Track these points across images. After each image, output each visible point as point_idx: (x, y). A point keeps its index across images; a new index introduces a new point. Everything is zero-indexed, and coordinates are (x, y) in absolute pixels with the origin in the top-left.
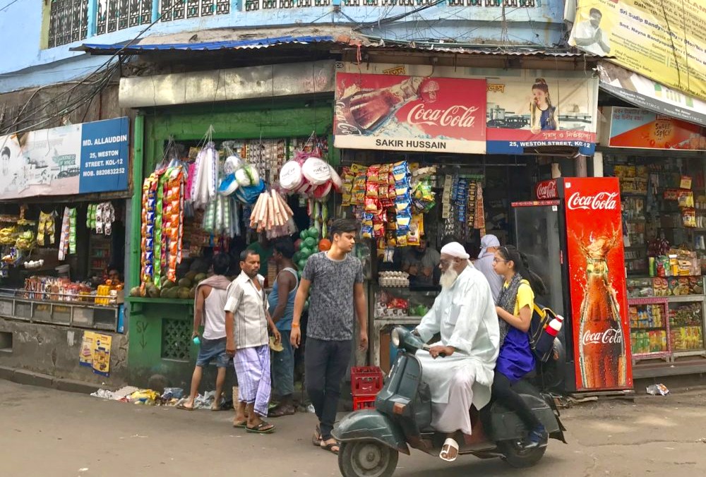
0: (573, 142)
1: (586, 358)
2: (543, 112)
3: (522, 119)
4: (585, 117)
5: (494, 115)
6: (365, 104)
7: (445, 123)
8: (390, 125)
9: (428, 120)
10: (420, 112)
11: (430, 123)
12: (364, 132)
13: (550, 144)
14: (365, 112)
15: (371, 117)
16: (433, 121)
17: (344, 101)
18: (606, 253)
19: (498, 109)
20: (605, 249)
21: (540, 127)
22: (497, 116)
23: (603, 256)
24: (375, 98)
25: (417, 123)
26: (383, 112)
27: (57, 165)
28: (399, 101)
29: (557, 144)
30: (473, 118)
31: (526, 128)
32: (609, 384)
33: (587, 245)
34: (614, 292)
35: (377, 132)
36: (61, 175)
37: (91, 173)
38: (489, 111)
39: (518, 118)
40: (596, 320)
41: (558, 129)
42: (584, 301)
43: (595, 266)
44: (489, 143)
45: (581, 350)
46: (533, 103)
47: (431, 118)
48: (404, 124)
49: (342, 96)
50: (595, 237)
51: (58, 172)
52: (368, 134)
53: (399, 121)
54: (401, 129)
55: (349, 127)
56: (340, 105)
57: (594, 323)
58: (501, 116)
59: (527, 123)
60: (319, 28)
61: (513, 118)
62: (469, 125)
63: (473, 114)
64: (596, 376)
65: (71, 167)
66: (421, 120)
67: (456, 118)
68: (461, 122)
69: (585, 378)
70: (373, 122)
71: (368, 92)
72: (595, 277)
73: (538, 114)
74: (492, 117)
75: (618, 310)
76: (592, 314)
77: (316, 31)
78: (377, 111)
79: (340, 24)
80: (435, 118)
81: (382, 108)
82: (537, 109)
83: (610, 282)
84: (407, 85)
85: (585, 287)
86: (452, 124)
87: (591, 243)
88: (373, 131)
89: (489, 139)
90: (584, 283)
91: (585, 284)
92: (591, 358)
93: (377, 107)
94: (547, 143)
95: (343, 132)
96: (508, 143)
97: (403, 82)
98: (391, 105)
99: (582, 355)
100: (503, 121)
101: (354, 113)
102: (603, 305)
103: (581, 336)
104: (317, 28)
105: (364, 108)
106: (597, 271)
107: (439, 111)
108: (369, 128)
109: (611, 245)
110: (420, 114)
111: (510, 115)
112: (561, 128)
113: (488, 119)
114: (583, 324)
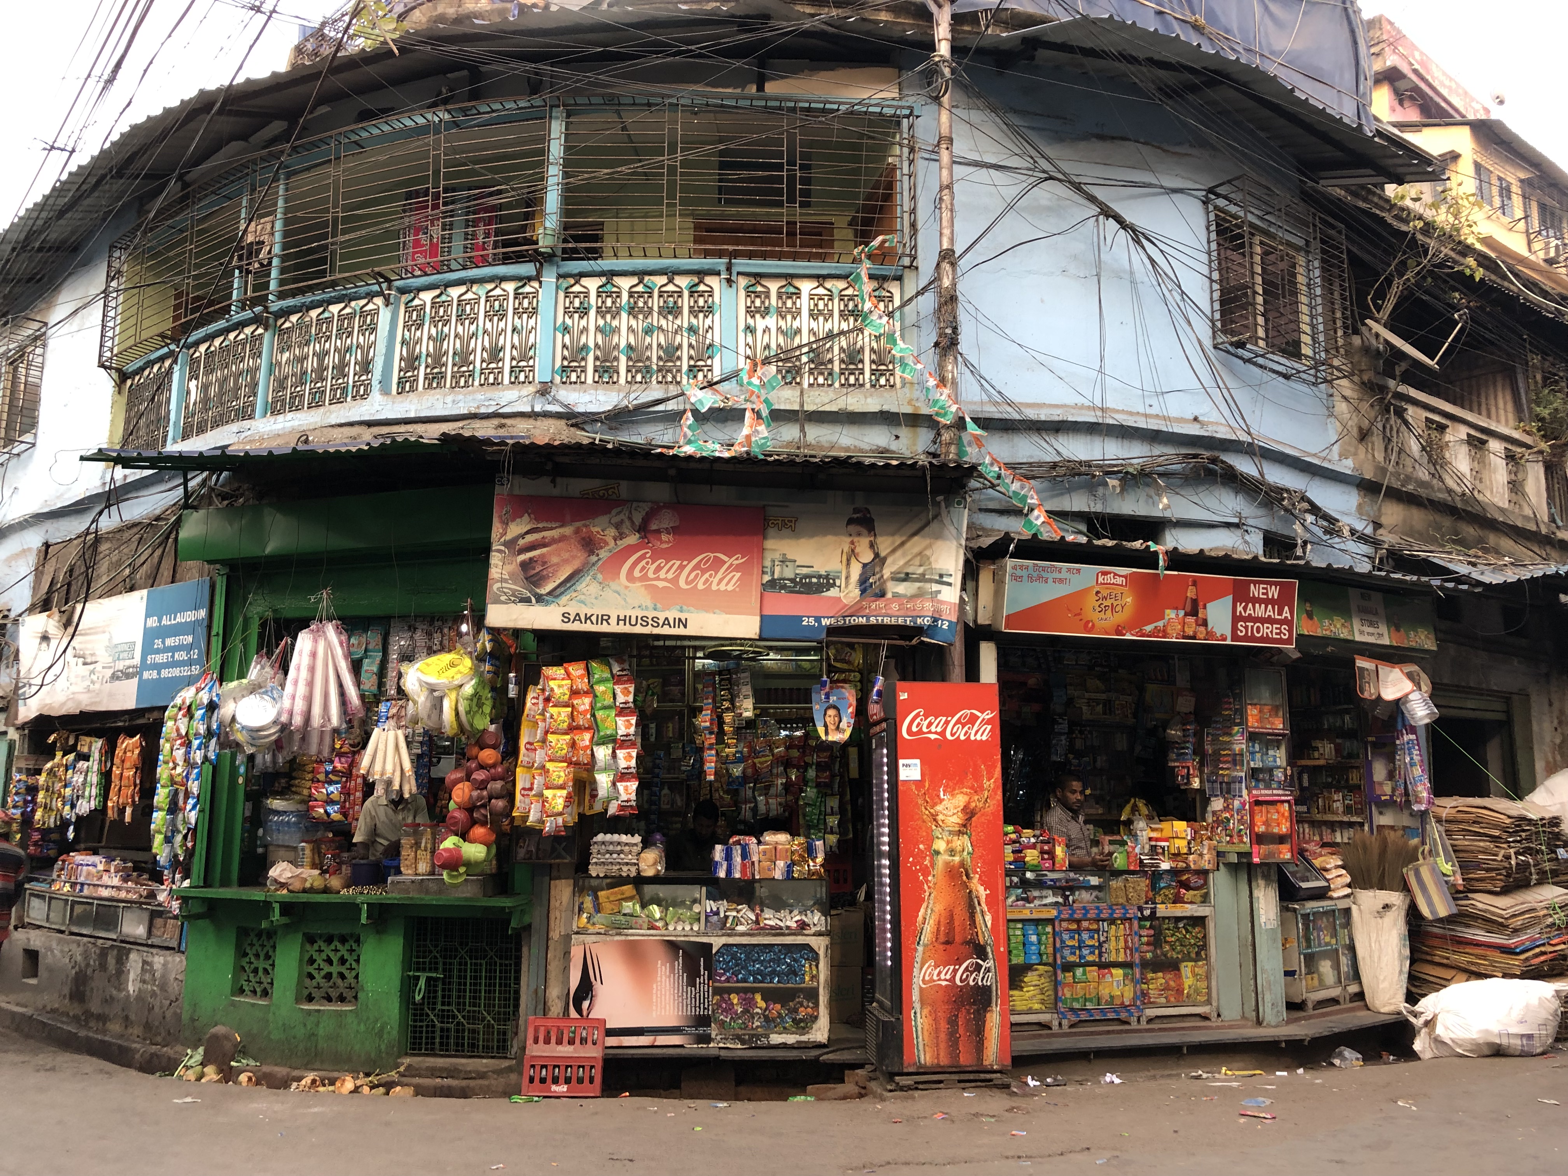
0: (914, 618)
1: (926, 1011)
2: (865, 565)
3: (827, 577)
4: (941, 576)
5: (777, 570)
6: (544, 550)
7: (687, 583)
8: (587, 586)
9: (658, 579)
10: (643, 563)
11: (661, 584)
12: (540, 599)
13: (873, 620)
14: (544, 563)
15: (554, 573)
16: (665, 580)
17: (505, 544)
18: (969, 819)
19: (784, 561)
20: (969, 813)
21: (857, 592)
22: (782, 572)
23: (964, 826)
24: (562, 538)
25: (638, 584)
26: (576, 564)
27: (110, 659)
28: (607, 544)
29: (887, 621)
30: (738, 575)
31: (833, 592)
32: (965, 1059)
33: (934, 805)
34: (982, 892)
35: (564, 599)
36: (114, 677)
37: (154, 674)
38: (768, 563)
39: (819, 577)
40: (947, 943)
41: (889, 595)
42: (924, 905)
43: (948, 842)
44: (764, 620)
45: (916, 996)
46: (846, 549)
47: (662, 574)
48: (614, 585)
49: (502, 535)
50: (951, 790)
51: (111, 671)
52: (547, 603)
53: (605, 579)
54: (608, 594)
55: (514, 591)
56: (499, 551)
57: (942, 947)
58: (789, 573)
59: (834, 585)
60: (508, 422)
61: (810, 577)
62: (730, 588)
63: (738, 568)
64: (943, 1046)
65: (128, 663)
66: (645, 578)
67: (707, 575)
68: (716, 580)
69: (921, 1047)
70: (558, 582)
71: (552, 529)
72: (947, 864)
73: (856, 571)
74: (773, 573)
75: (989, 924)
76: (938, 930)
77: (502, 426)
78: (566, 561)
79: (546, 415)
80: (670, 575)
81: (574, 557)
82: (853, 560)
83: (976, 872)
84: (622, 516)
85: (927, 881)
86: (701, 586)
87: (942, 801)
88: (557, 597)
89: (765, 613)
90: (926, 872)
91: (929, 874)
92: (934, 1013)
93: (566, 555)
94: (868, 619)
95: (503, 598)
96: (800, 619)
97: (614, 512)
98: (591, 552)
99: (917, 1006)
100: (792, 580)
101: (524, 565)
102: (960, 914)
103: (916, 971)
104: (503, 421)
105: (542, 556)
106: (952, 852)
107: (678, 563)
108: (550, 593)
109: (981, 805)
110: (643, 568)
111: (805, 571)
112: (896, 595)
113: (767, 578)
114: (920, 949)
